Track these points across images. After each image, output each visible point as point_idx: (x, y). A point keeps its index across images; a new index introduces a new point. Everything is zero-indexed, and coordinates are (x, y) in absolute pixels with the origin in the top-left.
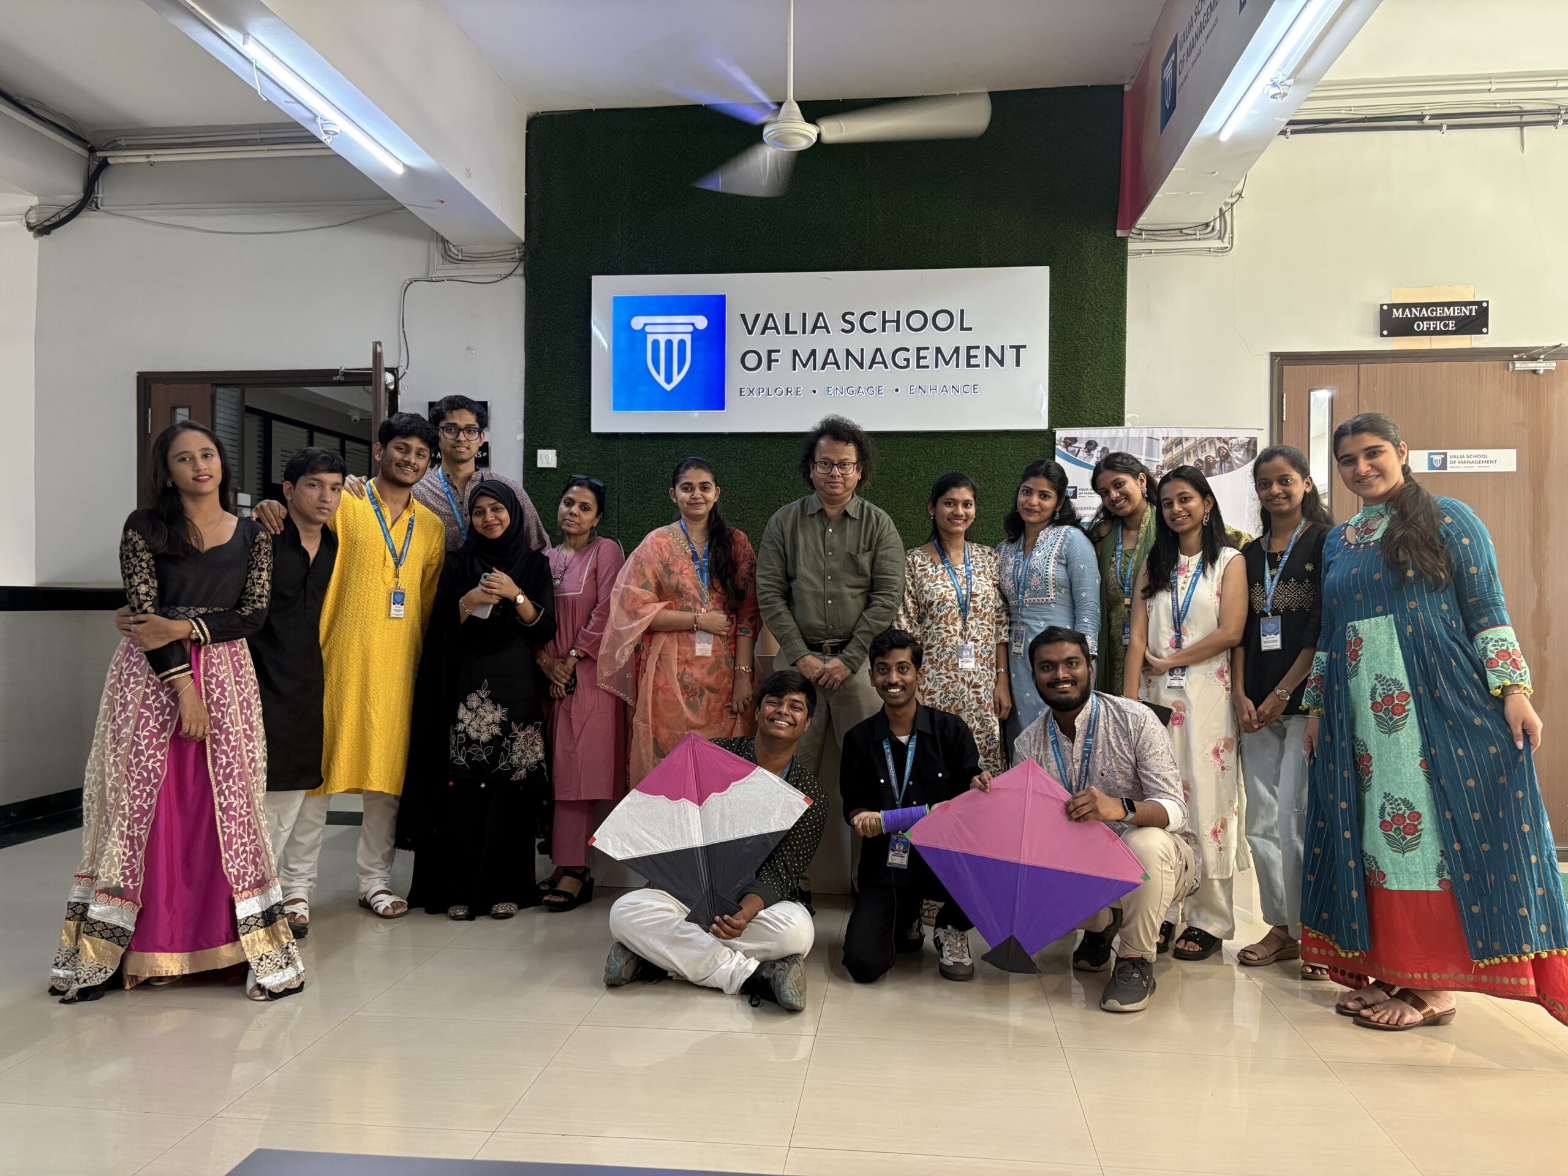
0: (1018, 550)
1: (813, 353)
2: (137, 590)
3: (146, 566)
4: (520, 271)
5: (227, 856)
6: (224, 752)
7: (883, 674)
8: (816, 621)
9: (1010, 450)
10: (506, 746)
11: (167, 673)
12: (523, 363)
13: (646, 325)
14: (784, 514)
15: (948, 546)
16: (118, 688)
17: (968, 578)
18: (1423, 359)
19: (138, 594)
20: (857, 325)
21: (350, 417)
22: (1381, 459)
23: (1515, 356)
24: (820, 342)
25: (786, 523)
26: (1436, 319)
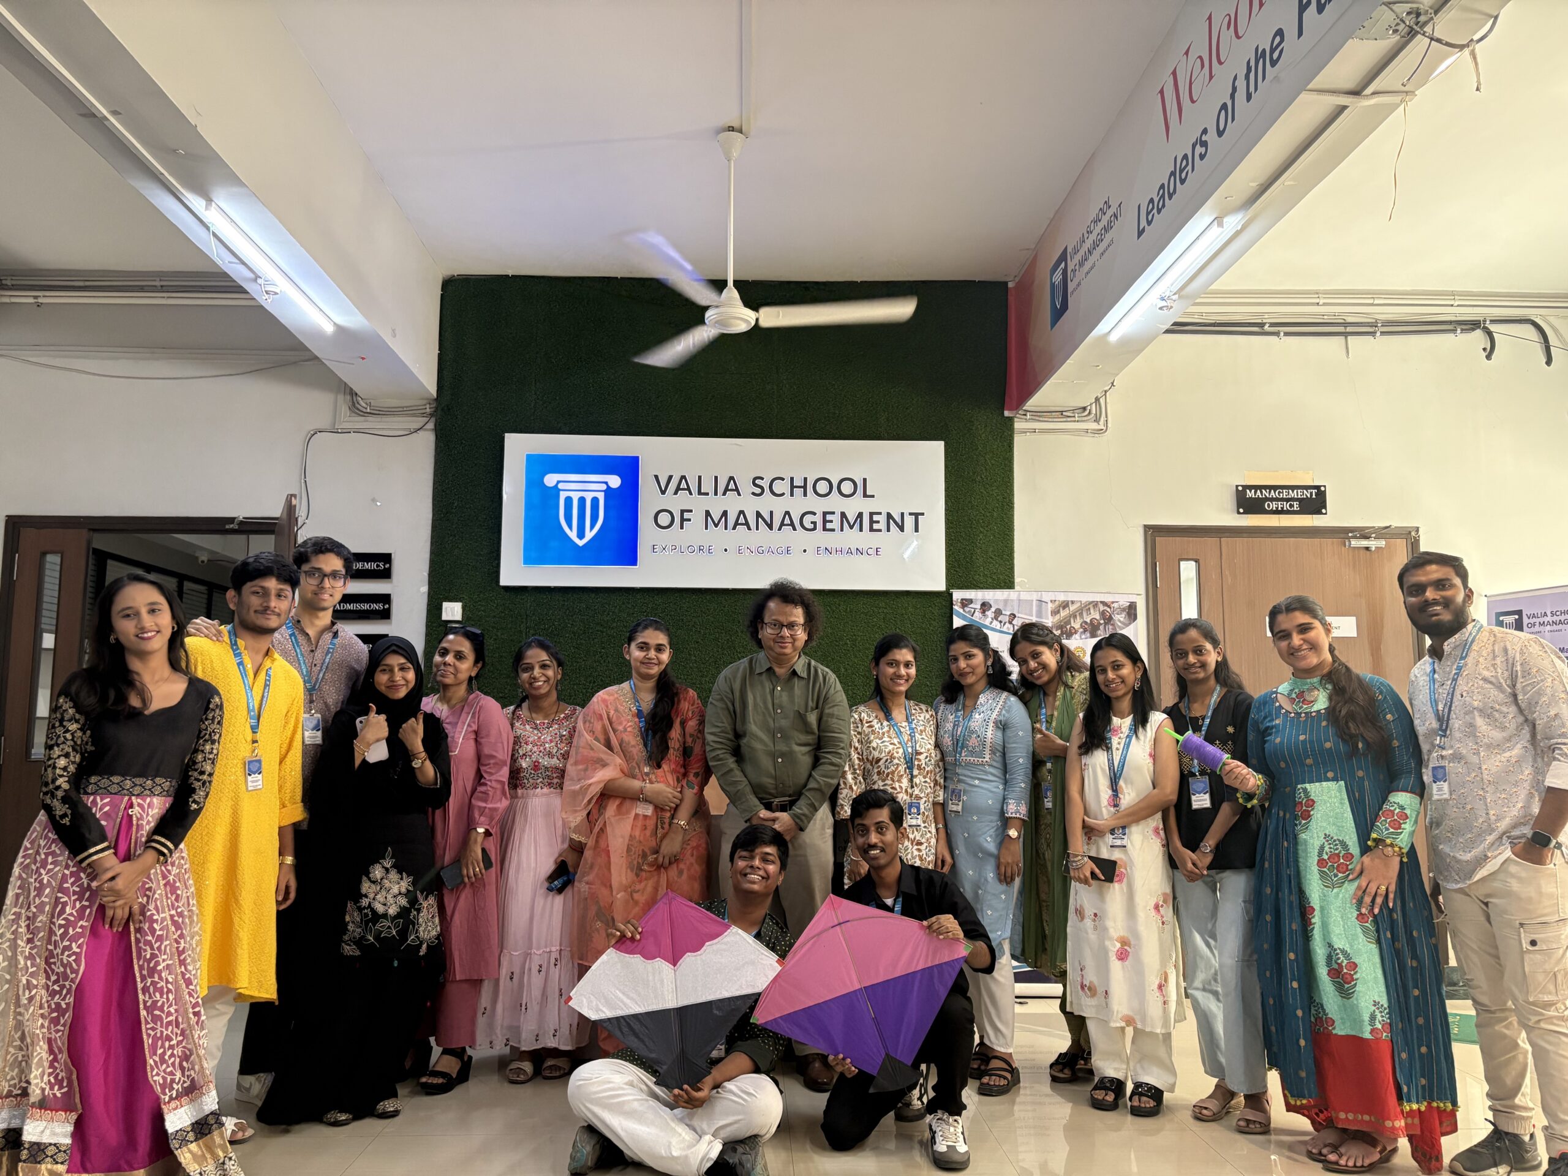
0: (957, 710)
1: (725, 513)
2: (55, 763)
3: (70, 738)
4: (431, 425)
5: (151, 1062)
6: (149, 943)
7: (863, 836)
8: (768, 781)
9: (911, 610)
10: (414, 918)
11: (86, 854)
12: (430, 516)
13: (559, 482)
14: (731, 673)
15: (890, 704)
16: (33, 870)
17: (912, 736)
18: (1274, 535)
19: (55, 768)
20: (767, 489)
21: (197, 558)
22: (1312, 634)
23: (1350, 535)
24: (732, 504)
25: (735, 681)
26: (1282, 500)
